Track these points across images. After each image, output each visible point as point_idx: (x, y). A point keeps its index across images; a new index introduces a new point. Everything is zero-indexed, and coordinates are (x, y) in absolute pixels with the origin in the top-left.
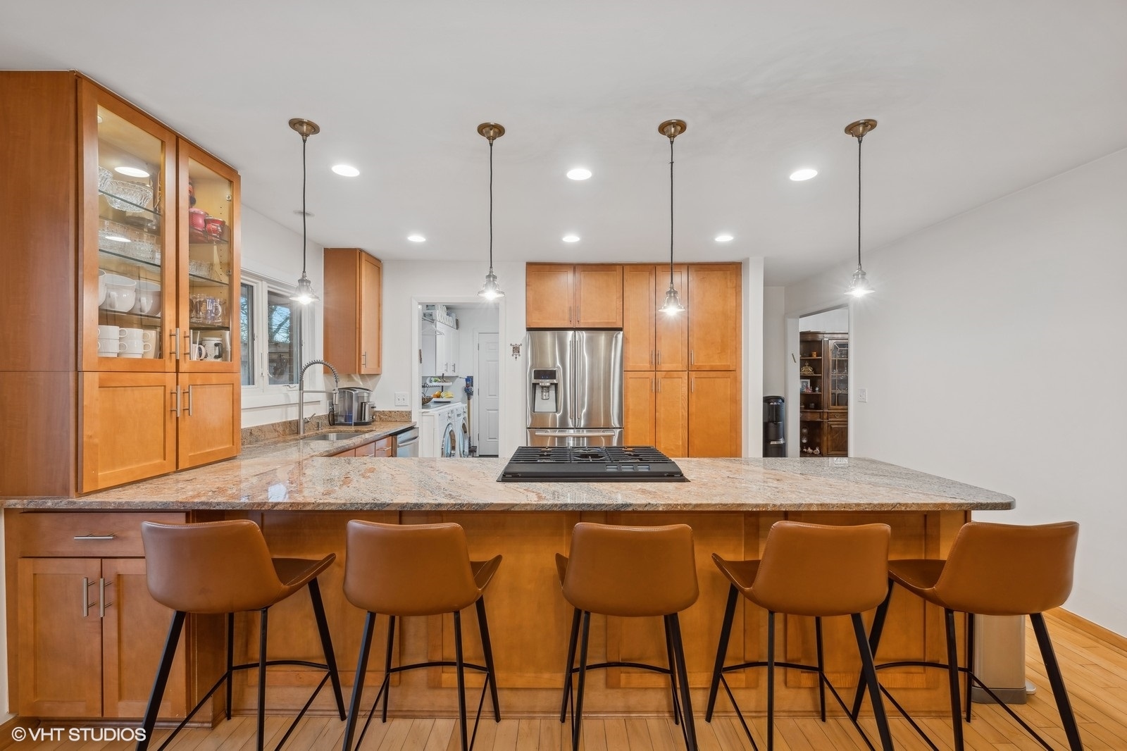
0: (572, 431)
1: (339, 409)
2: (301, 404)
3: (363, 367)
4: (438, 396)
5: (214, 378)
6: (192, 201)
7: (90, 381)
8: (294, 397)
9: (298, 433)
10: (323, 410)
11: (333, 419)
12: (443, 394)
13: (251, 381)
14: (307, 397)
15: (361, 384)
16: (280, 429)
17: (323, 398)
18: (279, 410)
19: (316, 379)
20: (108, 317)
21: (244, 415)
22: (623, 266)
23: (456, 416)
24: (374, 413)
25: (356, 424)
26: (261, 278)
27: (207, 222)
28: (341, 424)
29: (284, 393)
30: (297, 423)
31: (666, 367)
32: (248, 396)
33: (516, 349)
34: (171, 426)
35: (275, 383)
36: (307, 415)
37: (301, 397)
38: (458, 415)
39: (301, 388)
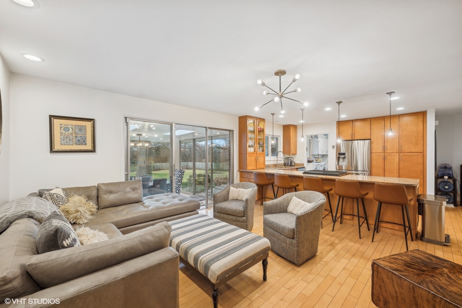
0: (360, 172)
1: (286, 162)
2: (277, 160)
3: (291, 152)
4: (317, 160)
5: (261, 155)
6: (259, 125)
7: (248, 155)
8: (276, 159)
9: (276, 166)
10: (282, 162)
11: (285, 165)
12: (318, 160)
13: (268, 155)
14: (278, 159)
15: (292, 157)
16: (273, 165)
17: (282, 159)
18: (273, 161)
19: (281, 155)
20: (249, 146)
21: (266, 162)
22: (371, 119)
23: (320, 166)
24: (295, 164)
25: (290, 166)
26: (270, 135)
27: (260, 129)
28: (286, 166)
29: (274, 158)
30: (276, 164)
31: (388, 151)
32: (267, 158)
33: (333, 147)
34: (256, 162)
35: (272, 156)
36: (278, 163)
37: (277, 159)
38: (321, 166)
39: (277, 157)
